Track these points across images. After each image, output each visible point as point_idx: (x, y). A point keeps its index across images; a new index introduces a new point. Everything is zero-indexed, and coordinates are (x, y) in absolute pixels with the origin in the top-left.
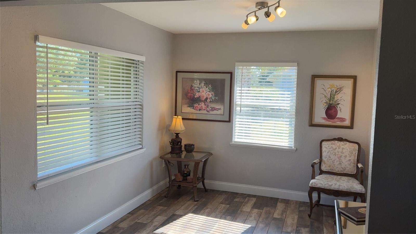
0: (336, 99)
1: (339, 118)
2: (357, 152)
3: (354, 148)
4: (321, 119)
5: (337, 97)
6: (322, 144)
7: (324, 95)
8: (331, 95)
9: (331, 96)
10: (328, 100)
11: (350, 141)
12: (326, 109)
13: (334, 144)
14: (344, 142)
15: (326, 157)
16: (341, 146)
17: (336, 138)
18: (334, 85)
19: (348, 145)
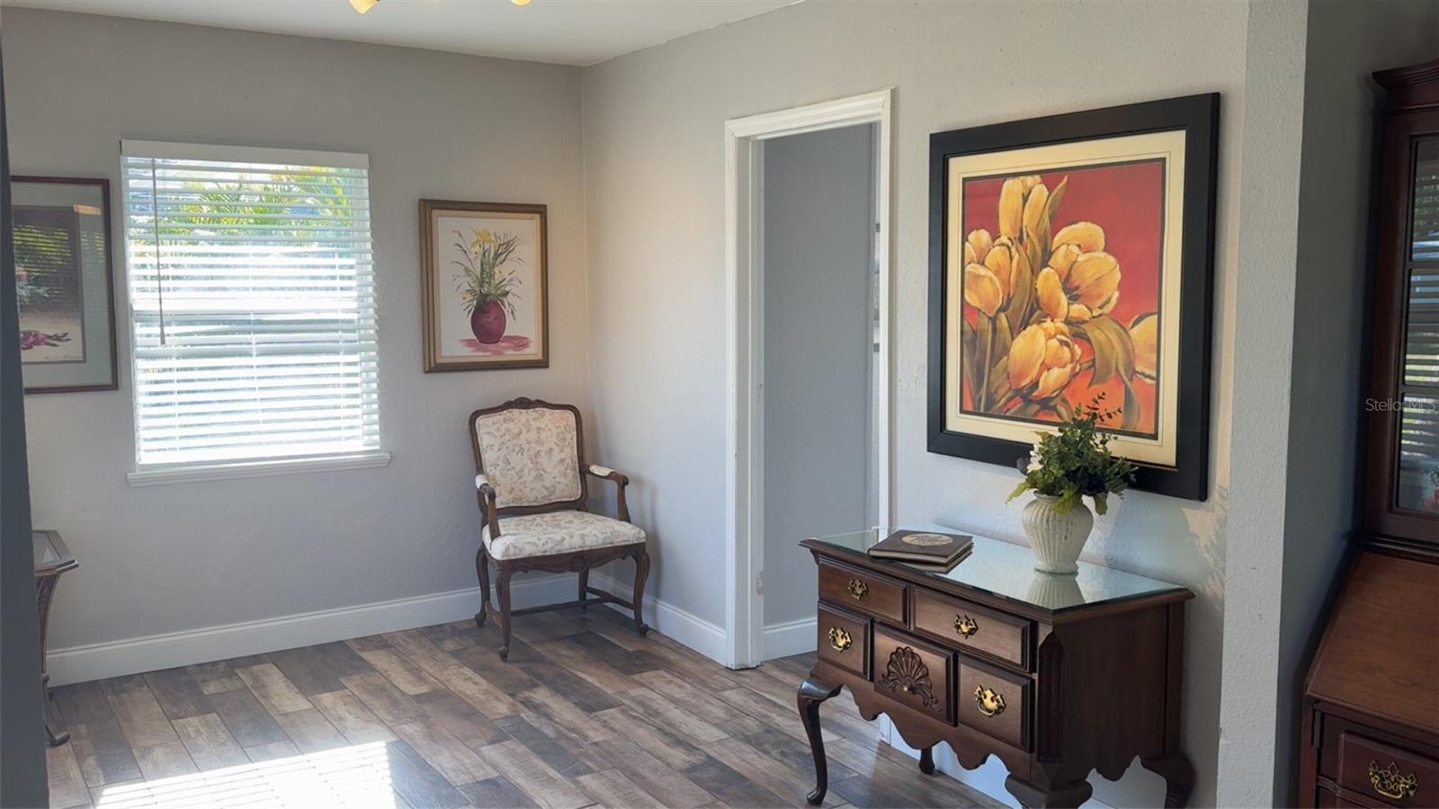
0: (498, 278)
1: (510, 338)
2: (575, 433)
3: (565, 423)
4: (461, 344)
5: (501, 272)
6: (477, 426)
7: (463, 268)
8: (482, 265)
9: (482, 268)
10: (475, 282)
11: (550, 404)
12: (472, 312)
13: (512, 420)
14: (537, 409)
15: (498, 465)
16: (532, 422)
17: (511, 402)
18: (489, 234)
19: (549, 417)
